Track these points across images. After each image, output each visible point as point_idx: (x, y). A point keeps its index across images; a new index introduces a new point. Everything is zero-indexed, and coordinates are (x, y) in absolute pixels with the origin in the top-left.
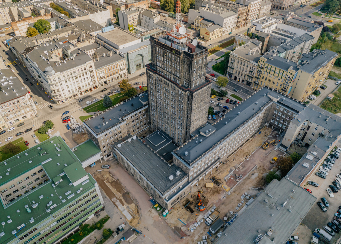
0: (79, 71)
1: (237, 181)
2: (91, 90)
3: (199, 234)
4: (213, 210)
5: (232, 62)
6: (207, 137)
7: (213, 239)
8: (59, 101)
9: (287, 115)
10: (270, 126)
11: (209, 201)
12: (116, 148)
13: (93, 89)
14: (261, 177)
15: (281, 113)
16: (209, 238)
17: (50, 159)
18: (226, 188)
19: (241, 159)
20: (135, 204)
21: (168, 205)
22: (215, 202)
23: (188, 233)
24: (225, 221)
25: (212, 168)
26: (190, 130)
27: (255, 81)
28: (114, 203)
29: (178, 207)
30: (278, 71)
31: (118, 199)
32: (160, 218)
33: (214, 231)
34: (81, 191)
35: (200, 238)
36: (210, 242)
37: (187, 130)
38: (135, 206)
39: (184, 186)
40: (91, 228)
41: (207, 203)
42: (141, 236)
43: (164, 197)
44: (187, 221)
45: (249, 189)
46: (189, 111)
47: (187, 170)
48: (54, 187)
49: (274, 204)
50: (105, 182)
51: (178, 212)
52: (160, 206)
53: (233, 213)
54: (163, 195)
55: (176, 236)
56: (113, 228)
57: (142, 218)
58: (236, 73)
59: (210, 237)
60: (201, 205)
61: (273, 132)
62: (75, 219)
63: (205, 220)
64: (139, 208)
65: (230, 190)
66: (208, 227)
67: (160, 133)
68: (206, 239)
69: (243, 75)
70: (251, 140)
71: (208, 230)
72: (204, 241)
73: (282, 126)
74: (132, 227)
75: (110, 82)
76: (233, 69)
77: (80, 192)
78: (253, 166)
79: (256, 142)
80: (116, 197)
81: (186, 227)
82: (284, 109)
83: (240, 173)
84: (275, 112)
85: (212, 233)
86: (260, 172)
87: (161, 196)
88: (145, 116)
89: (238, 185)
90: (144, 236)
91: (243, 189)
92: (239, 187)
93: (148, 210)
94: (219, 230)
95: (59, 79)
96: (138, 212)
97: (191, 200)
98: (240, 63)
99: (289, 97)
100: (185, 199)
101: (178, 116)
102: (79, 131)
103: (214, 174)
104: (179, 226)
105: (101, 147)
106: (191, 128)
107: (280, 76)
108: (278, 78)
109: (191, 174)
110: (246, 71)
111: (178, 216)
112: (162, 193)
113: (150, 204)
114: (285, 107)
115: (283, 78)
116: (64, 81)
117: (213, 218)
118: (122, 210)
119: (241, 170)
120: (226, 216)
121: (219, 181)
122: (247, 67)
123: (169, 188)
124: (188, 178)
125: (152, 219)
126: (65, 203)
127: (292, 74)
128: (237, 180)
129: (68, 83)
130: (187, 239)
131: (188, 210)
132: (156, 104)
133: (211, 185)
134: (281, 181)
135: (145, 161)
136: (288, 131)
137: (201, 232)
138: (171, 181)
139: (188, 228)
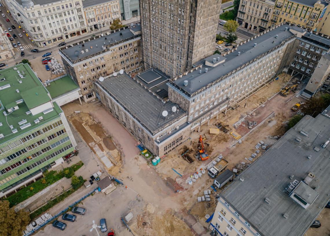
0: (63, 8)
1: (250, 129)
2: (78, 33)
3: (200, 188)
4: (219, 160)
5: (244, 4)
6: (214, 68)
8: (41, 43)
9: (313, 54)
10: (290, 72)
11: (213, 150)
12: (97, 82)
13: (81, 33)
14: (280, 125)
15: (305, 53)
16: (213, 193)
17: (9, 86)
18: (236, 136)
19: (255, 105)
20: (118, 150)
21: (160, 150)
22: (221, 151)
23: (185, 187)
24: (235, 173)
25: (219, 109)
26: (191, 58)
27: (270, 25)
28: (92, 148)
29: (173, 154)
30: (300, 7)
31: (97, 144)
32: (149, 167)
33: (221, 184)
34: (41, 121)
35: (201, 193)
36: (214, 198)
37: (187, 59)
38: (118, 153)
39: (181, 128)
40: (58, 175)
41: (211, 151)
42: (121, 187)
43: (154, 137)
44: (184, 172)
45: (266, 138)
46: (192, 29)
47: (187, 105)
48: (6, 115)
49: (309, 144)
50: (83, 124)
51: (172, 161)
52: (149, 152)
53: (246, 164)
54: (152, 134)
55: (169, 189)
56: (87, 177)
57: (125, 166)
58: (247, 18)
59: (215, 192)
60: (204, 153)
61: (293, 78)
62: (34, 160)
63: (207, 170)
64: (123, 154)
65: (241, 138)
66: (212, 180)
68: (209, 194)
69: (256, 20)
70: (266, 86)
71: (212, 183)
72: (206, 196)
73: (306, 70)
74: (111, 176)
75: (101, 27)
76: (244, 13)
77: (39, 121)
78: (270, 113)
79: (272, 88)
80: (95, 142)
81: (183, 178)
82: (311, 45)
83: (253, 120)
84: (297, 52)
85: (217, 187)
86: (279, 120)
87: (151, 136)
88: (137, 52)
89: (251, 133)
90: (126, 187)
91: (257, 137)
92: (252, 135)
93: (135, 157)
94: (226, 184)
95: (40, 14)
96: (121, 160)
97: (191, 147)
98: (253, 5)
99: (317, 34)
100: (182, 146)
101: (176, 39)
102: (59, 72)
103: (221, 120)
104: (173, 177)
105: (80, 81)
106: (194, 56)
107: (303, 16)
108: (299, 19)
109: (191, 111)
110: (260, 15)
111: (173, 165)
112: (152, 131)
113: (138, 150)
114: (312, 43)
115: (307, 17)
116: (46, 18)
117: (219, 168)
118: (100, 156)
119: (255, 117)
120: (236, 167)
121: (227, 128)
122: (261, 9)
123: (162, 126)
124: (187, 116)
125: (138, 167)
126: (16, 133)
127: (319, 9)
128: (250, 127)
129: (51, 21)
130: (183, 194)
131: (185, 160)
132: (150, 30)
133: (216, 131)
134: (316, 117)
135: (132, 97)
136: (313, 75)
137: (203, 186)
138: (164, 118)
139: (185, 180)
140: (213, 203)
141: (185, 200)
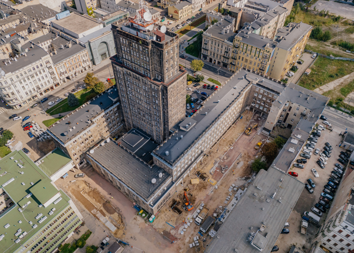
0: (34, 69)
1: (223, 173)
2: (52, 88)
3: (190, 236)
4: (201, 208)
5: (206, 43)
6: (188, 132)
7: (205, 239)
8: (16, 106)
9: (267, 98)
10: (251, 109)
11: (196, 198)
12: (88, 155)
13: (54, 87)
14: (247, 165)
15: (261, 96)
17: (13, 179)
18: (213, 182)
19: (225, 148)
20: (118, 213)
21: (154, 210)
22: (203, 199)
23: (179, 237)
24: (215, 217)
25: (196, 163)
26: (168, 126)
27: (231, 61)
28: (95, 216)
29: (164, 209)
30: (254, 49)
31: (98, 210)
32: (147, 225)
33: (205, 230)
35: (191, 240)
36: (202, 242)
37: (165, 126)
38: (119, 216)
39: (168, 188)
40: (72, 247)
41: (194, 201)
42: (128, 248)
43: (148, 203)
44: (176, 223)
45: (236, 180)
46: (165, 107)
47: (170, 171)
48: (21, 211)
49: (263, 197)
50: (81, 193)
51: (165, 216)
52: (146, 212)
53: (223, 207)
54: (147, 201)
55: (166, 241)
56: (97, 244)
57: (127, 227)
58: (211, 55)
59: (202, 237)
60: (189, 204)
61: (255, 115)
62: (52, 242)
63: (194, 219)
64: (123, 217)
65: (217, 183)
66: (198, 227)
67: (136, 131)
68: (197, 240)
69: (219, 56)
70: (233, 127)
71: (199, 229)
72: (196, 242)
73: (263, 109)
74: (117, 239)
75: (73, 77)
76: (207, 50)
77: (53, 213)
78: (238, 155)
79: (238, 128)
80: (96, 208)
81: (175, 229)
82: (264, 91)
83: (225, 163)
84: (255, 95)
85: (203, 232)
86: (245, 160)
88: (117, 114)
89: (224, 177)
90: (132, 247)
91: (230, 180)
92: (225, 178)
93: (133, 218)
94: (210, 228)
95: (12, 80)
96: (122, 222)
97: (178, 199)
98: (214, 43)
99: (268, 78)
100: (171, 200)
101: (153, 112)
103: (199, 168)
104: (168, 230)
106: (169, 124)
107: (257, 55)
108: (254, 58)
109: (174, 173)
110: (221, 52)
111: (166, 219)
112: (146, 199)
113: (134, 210)
115: (261, 57)
117: (203, 216)
118: (104, 222)
119: (226, 161)
120: (215, 212)
121: (205, 175)
122: (222, 47)
123: (153, 193)
124: (171, 178)
125: (138, 226)
126: (36, 228)
127: (269, 52)
128: (223, 172)
129: (24, 84)
130: (178, 243)
131: (175, 212)
133: (196, 181)
135: (123, 165)
136: (270, 113)
137: (192, 233)
138: (154, 184)
139: (178, 231)
140: (202, 246)
141: (180, 249)
